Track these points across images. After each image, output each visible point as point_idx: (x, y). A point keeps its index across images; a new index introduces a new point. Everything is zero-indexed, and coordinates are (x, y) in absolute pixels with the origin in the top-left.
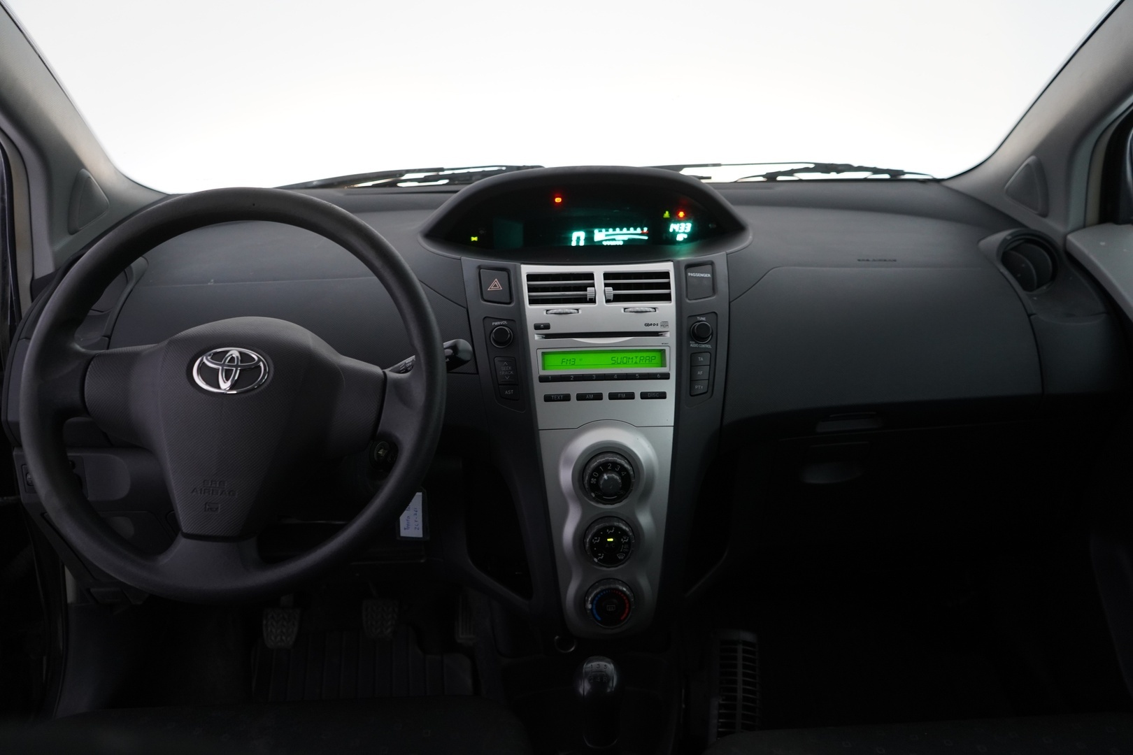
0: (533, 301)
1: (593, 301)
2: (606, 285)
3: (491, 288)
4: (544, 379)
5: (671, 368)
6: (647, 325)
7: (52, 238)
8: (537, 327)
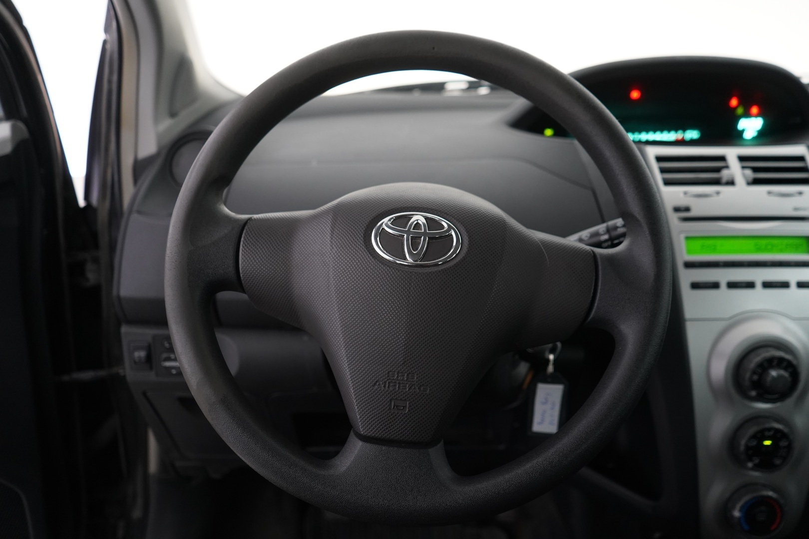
0: (667, 183)
1: (731, 183)
2: (743, 168)
4: (689, 265)
6: (796, 209)
7: (157, 119)
8: (677, 209)
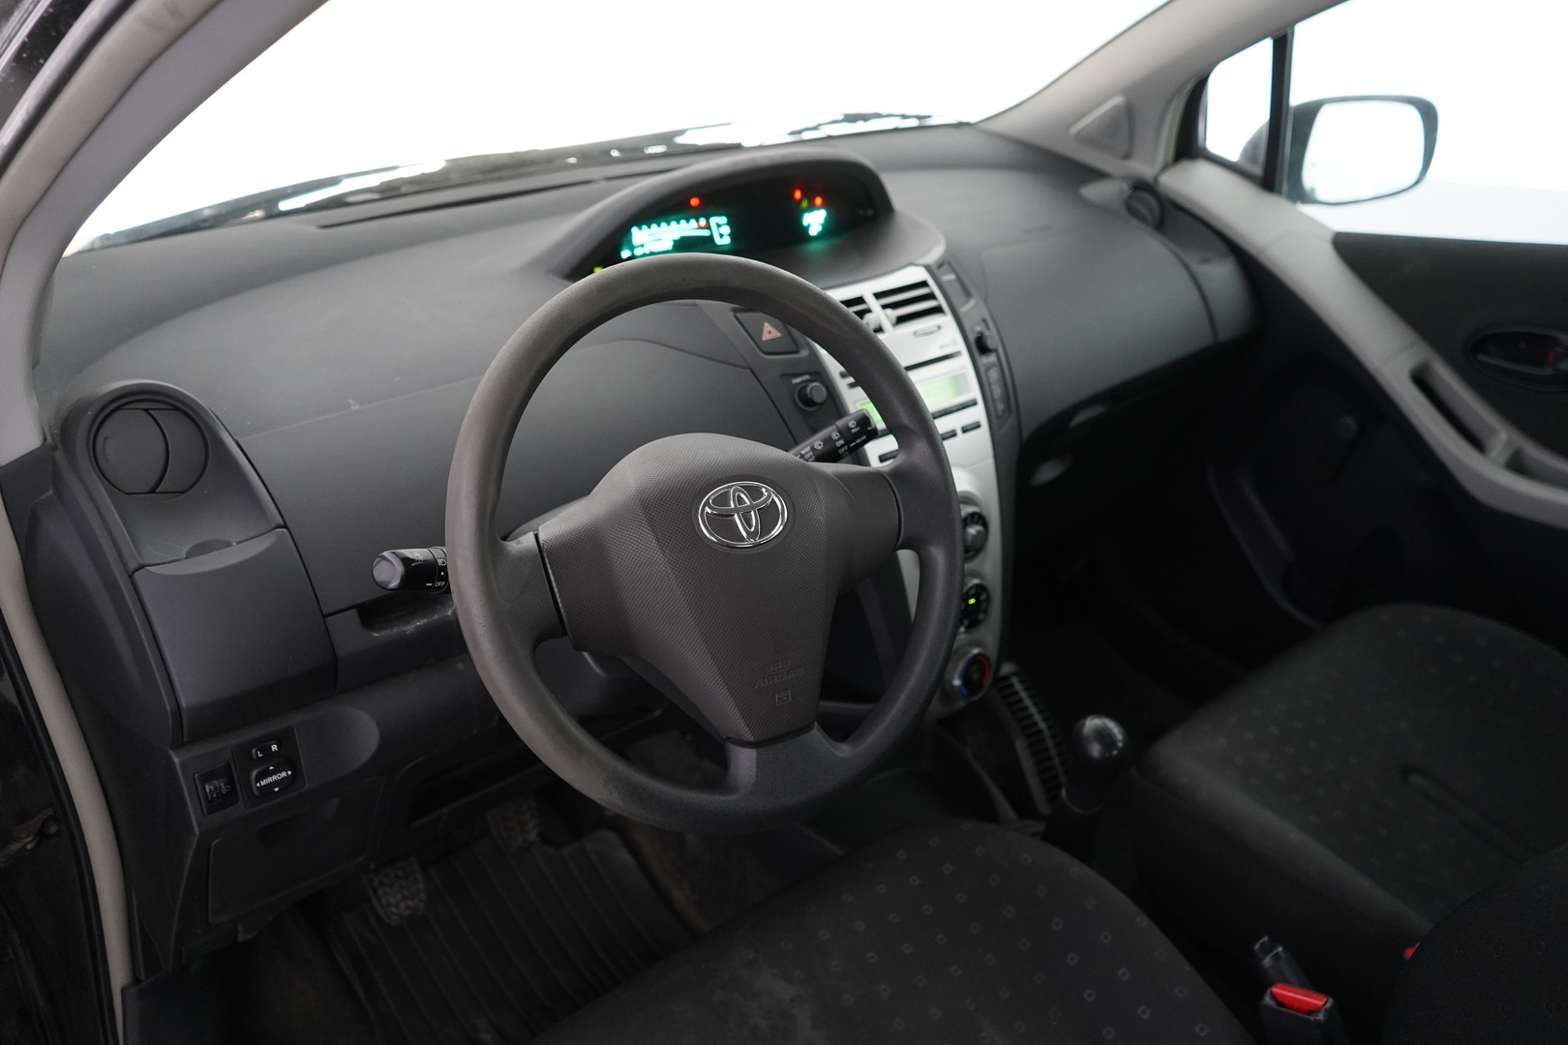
2: (883, 308)
3: (766, 337)
5: (975, 393)
6: (942, 346)
